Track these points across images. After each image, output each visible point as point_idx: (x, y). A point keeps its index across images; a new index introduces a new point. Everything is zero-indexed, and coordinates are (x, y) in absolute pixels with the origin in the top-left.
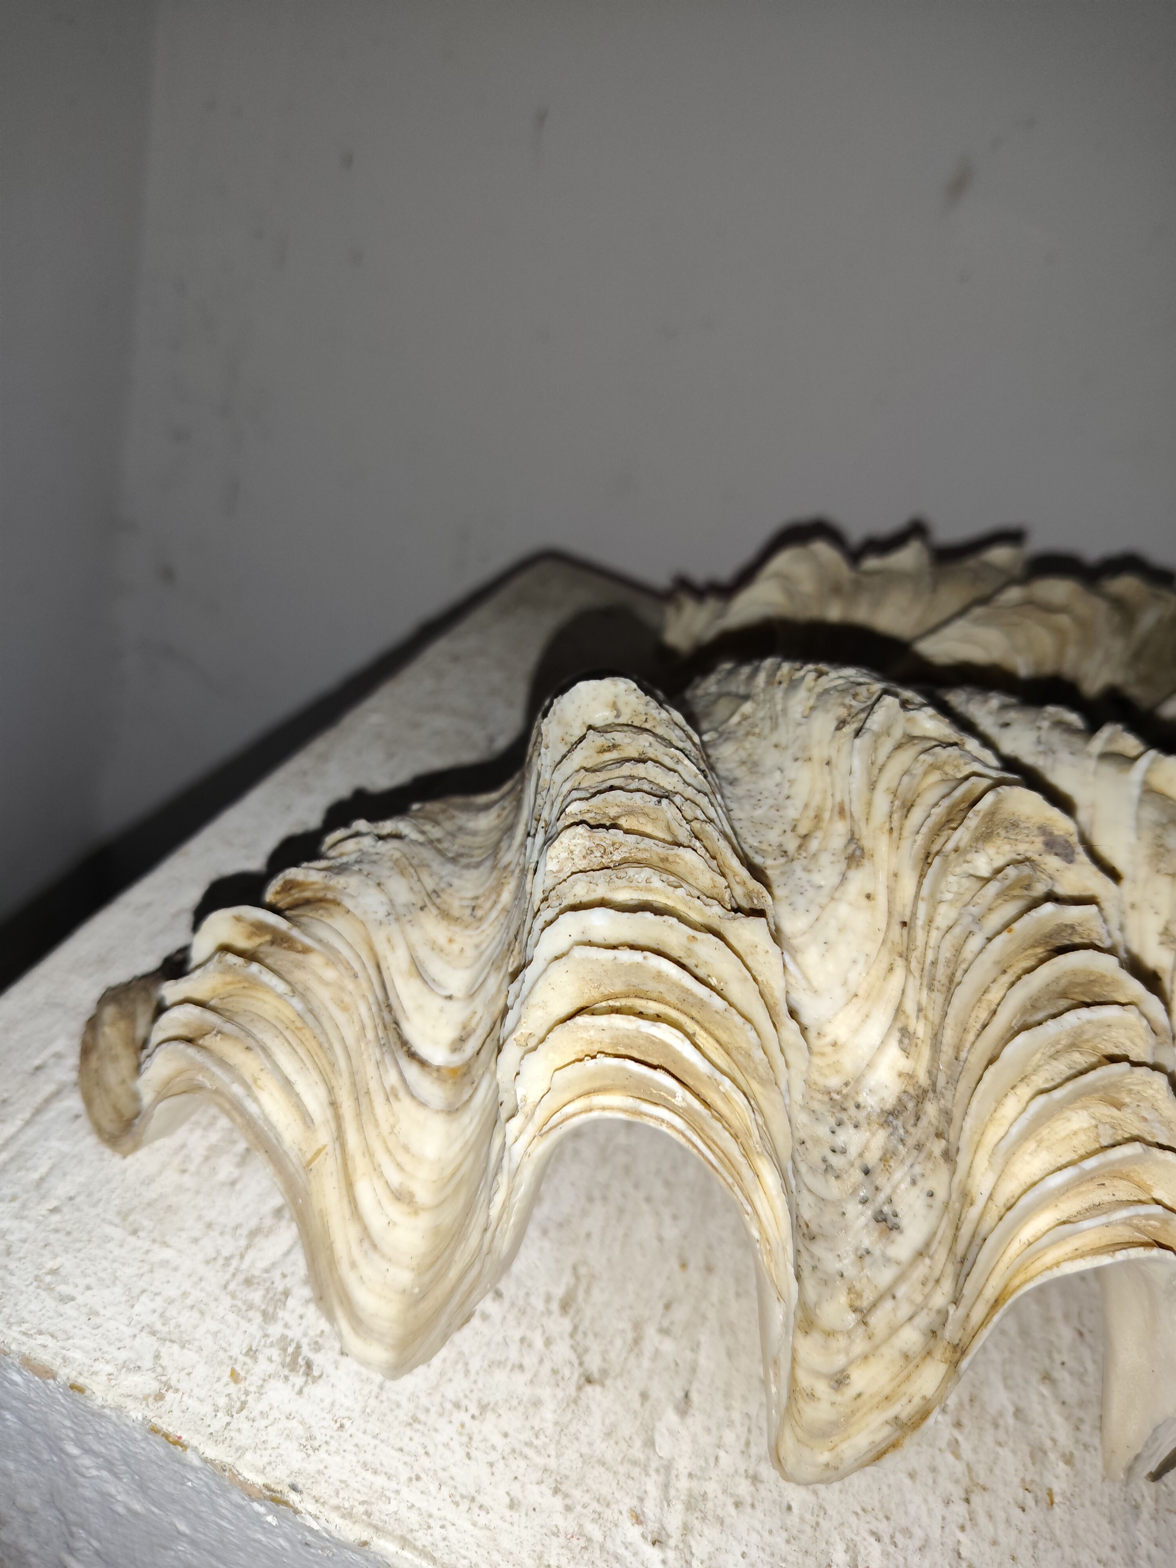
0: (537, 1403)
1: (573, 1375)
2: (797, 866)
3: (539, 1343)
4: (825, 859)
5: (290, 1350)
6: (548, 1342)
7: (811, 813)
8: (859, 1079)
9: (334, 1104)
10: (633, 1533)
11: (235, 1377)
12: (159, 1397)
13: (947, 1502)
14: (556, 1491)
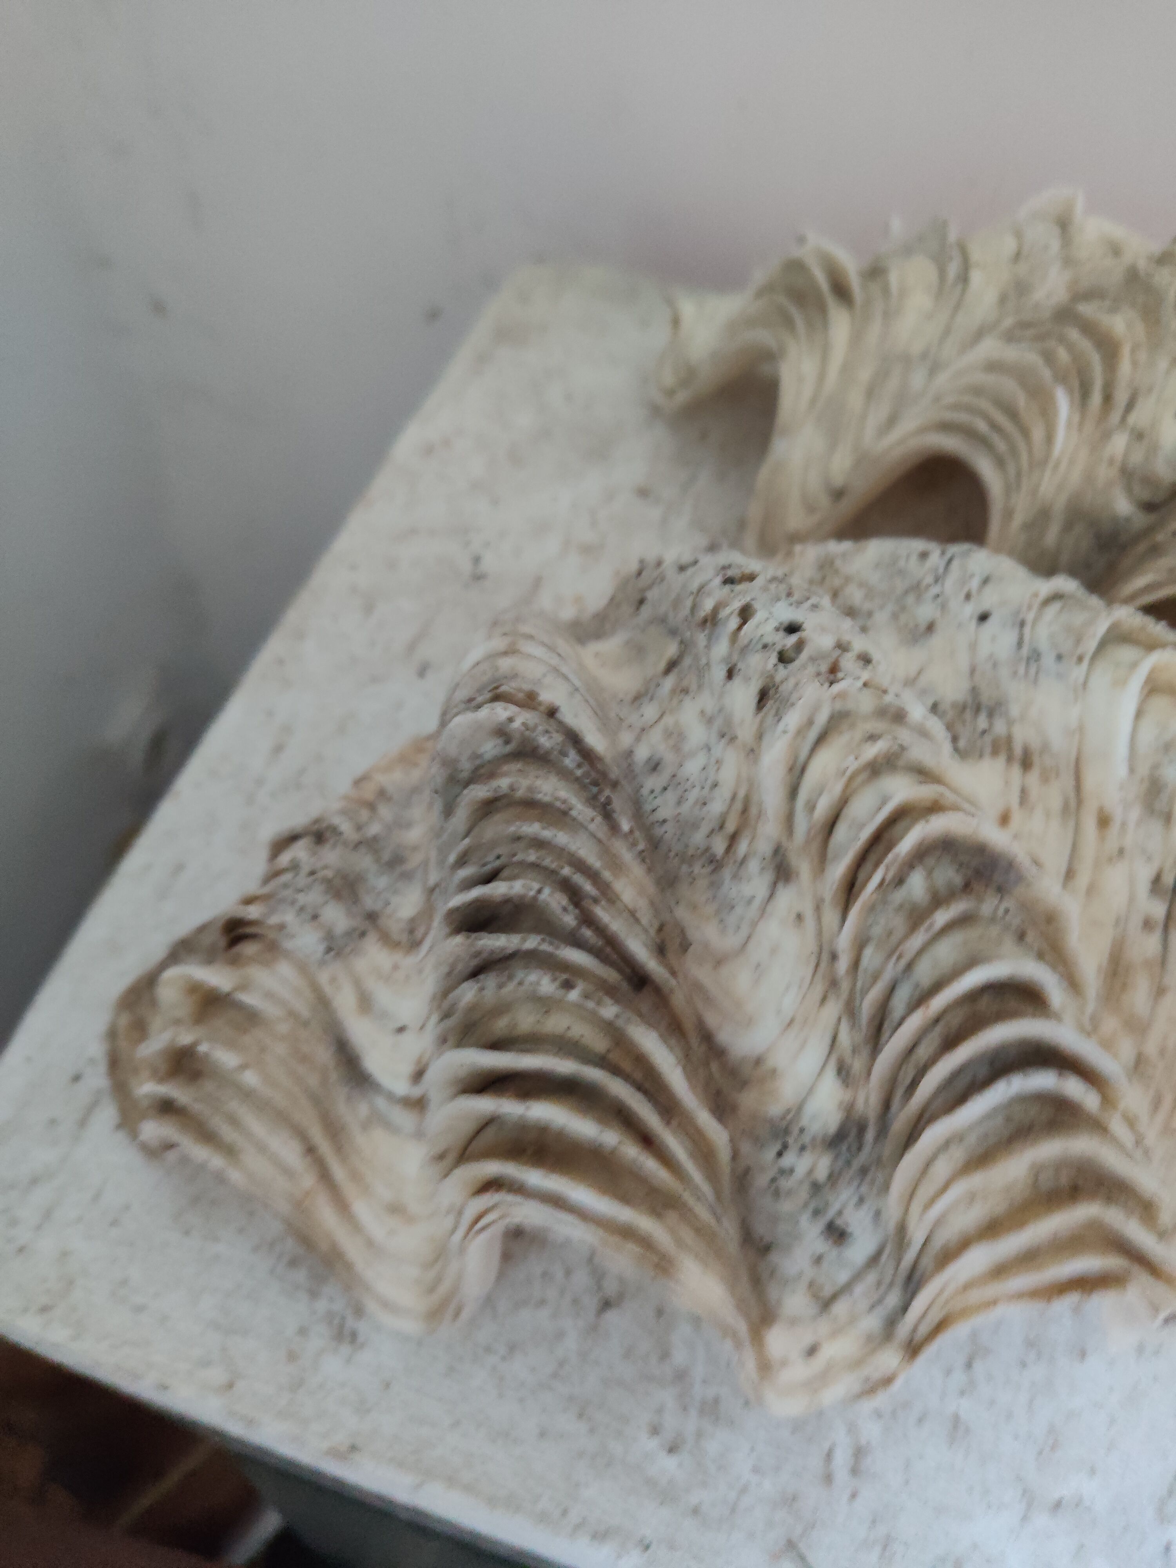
0: (560, 1335)
1: (591, 1303)
2: (727, 873)
3: (559, 1274)
4: (753, 866)
5: (336, 1321)
6: (568, 1273)
7: (738, 805)
8: (800, 1108)
9: (310, 1150)
10: (651, 1444)
11: (292, 1357)
12: (230, 1386)
13: (948, 1372)
14: (581, 1416)
